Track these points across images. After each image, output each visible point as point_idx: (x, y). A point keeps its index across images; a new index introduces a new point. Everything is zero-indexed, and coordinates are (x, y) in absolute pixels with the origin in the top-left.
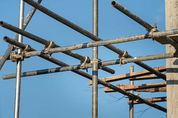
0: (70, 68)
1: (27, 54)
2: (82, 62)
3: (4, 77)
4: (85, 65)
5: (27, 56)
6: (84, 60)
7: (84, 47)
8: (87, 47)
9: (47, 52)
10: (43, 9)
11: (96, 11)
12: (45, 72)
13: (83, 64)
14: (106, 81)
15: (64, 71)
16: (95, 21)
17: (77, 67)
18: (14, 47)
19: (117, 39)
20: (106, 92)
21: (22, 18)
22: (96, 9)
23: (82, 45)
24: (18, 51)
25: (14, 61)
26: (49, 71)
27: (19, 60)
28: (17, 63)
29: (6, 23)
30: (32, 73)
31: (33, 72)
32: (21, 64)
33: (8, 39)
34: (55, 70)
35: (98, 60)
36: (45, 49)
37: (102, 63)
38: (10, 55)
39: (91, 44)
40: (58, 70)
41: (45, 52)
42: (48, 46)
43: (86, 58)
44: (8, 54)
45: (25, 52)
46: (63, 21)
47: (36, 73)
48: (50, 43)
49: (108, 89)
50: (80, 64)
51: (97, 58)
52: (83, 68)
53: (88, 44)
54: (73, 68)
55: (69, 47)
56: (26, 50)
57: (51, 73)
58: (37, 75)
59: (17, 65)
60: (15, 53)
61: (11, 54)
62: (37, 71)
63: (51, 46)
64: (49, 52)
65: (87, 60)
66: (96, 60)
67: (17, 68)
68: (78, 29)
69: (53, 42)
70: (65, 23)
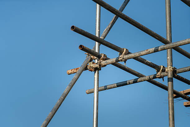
0: (147, 78)
1: (103, 63)
2: (158, 71)
3: (87, 91)
4: (161, 73)
5: (103, 64)
6: (160, 69)
7: (156, 51)
8: (159, 50)
9: (121, 59)
10: (109, 8)
11: (169, 22)
12: (125, 84)
13: (159, 73)
14: (184, 94)
15: (142, 81)
16: (168, 31)
17: (153, 76)
18: (91, 58)
19: (187, 39)
20: (186, 106)
21: (99, 31)
22: (169, 20)
23: (154, 49)
24: (95, 61)
25: (91, 71)
26: (128, 82)
27: (96, 69)
28: (95, 73)
29: (77, 28)
30: (112, 86)
31: (114, 85)
32: (98, 73)
33: (83, 47)
34: (133, 81)
35: (172, 67)
36: (119, 56)
37: (177, 71)
38: (87, 66)
39: (162, 47)
40: (136, 81)
41: (119, 59)
42: (122, 53)
43: (162, 67)
44: (86, 64)
45: (101, 61)
46: (131, 22)
47: (116, 86)
48: (124, 50)
49: (188, 103)
50: (156, 73)
51: (172, 66)
52: (159, 76)
53: (160, 48)
54: (150, 77)
55: (142, 52)
56: (102, 59)
57: (130, 84)
58: (118, 87)
59: (95, 75)
60: (92, 63)
61: (88, 64)
62: (117, 83)
63: (125, 53)
64: (123, 59)
65: (162, 69)
66: (171, 68)
67: (95, 78)
68: (148, 31)
69: (126, 49)
70: (134, 24)
